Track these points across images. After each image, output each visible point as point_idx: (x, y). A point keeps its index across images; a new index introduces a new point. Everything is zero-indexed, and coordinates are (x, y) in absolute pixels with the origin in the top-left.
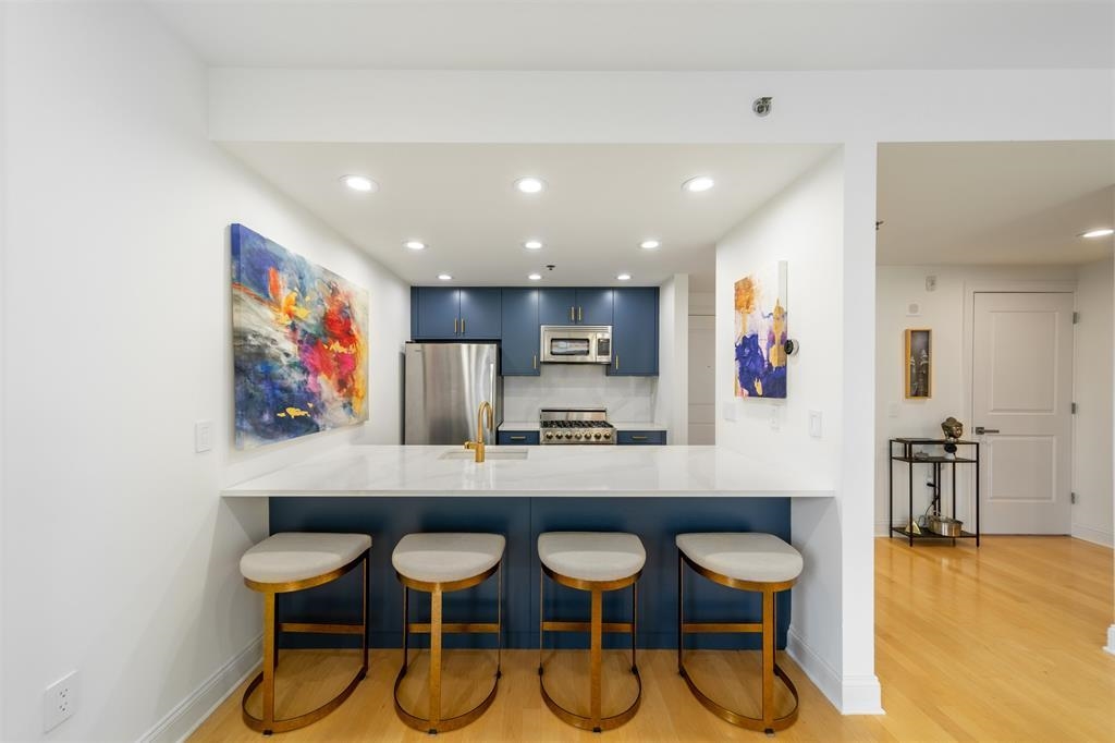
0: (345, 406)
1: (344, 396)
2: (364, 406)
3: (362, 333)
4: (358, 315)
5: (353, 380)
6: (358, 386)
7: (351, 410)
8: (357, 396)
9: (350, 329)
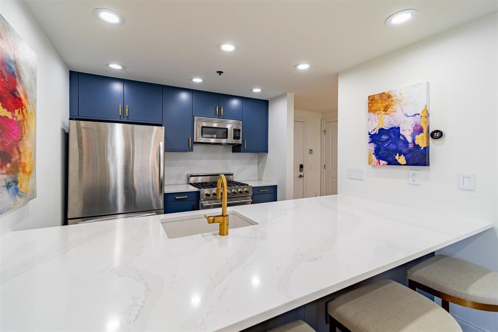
0: (8, 186)
1: (7, 173)
2: (31, 181)
3: (29, 100)
4: (26, 77)
5: (20, 153)
6: (25, 160)
7: (17, 190)
8: (24, 171)
9: (15, 90)
